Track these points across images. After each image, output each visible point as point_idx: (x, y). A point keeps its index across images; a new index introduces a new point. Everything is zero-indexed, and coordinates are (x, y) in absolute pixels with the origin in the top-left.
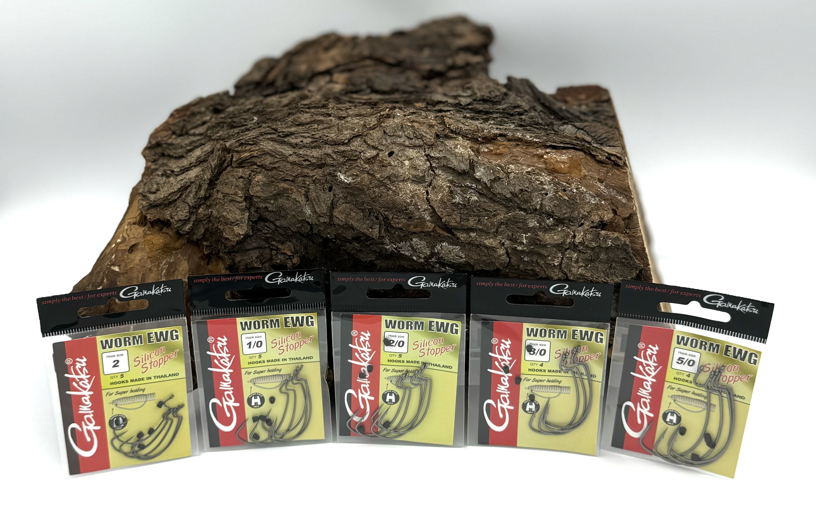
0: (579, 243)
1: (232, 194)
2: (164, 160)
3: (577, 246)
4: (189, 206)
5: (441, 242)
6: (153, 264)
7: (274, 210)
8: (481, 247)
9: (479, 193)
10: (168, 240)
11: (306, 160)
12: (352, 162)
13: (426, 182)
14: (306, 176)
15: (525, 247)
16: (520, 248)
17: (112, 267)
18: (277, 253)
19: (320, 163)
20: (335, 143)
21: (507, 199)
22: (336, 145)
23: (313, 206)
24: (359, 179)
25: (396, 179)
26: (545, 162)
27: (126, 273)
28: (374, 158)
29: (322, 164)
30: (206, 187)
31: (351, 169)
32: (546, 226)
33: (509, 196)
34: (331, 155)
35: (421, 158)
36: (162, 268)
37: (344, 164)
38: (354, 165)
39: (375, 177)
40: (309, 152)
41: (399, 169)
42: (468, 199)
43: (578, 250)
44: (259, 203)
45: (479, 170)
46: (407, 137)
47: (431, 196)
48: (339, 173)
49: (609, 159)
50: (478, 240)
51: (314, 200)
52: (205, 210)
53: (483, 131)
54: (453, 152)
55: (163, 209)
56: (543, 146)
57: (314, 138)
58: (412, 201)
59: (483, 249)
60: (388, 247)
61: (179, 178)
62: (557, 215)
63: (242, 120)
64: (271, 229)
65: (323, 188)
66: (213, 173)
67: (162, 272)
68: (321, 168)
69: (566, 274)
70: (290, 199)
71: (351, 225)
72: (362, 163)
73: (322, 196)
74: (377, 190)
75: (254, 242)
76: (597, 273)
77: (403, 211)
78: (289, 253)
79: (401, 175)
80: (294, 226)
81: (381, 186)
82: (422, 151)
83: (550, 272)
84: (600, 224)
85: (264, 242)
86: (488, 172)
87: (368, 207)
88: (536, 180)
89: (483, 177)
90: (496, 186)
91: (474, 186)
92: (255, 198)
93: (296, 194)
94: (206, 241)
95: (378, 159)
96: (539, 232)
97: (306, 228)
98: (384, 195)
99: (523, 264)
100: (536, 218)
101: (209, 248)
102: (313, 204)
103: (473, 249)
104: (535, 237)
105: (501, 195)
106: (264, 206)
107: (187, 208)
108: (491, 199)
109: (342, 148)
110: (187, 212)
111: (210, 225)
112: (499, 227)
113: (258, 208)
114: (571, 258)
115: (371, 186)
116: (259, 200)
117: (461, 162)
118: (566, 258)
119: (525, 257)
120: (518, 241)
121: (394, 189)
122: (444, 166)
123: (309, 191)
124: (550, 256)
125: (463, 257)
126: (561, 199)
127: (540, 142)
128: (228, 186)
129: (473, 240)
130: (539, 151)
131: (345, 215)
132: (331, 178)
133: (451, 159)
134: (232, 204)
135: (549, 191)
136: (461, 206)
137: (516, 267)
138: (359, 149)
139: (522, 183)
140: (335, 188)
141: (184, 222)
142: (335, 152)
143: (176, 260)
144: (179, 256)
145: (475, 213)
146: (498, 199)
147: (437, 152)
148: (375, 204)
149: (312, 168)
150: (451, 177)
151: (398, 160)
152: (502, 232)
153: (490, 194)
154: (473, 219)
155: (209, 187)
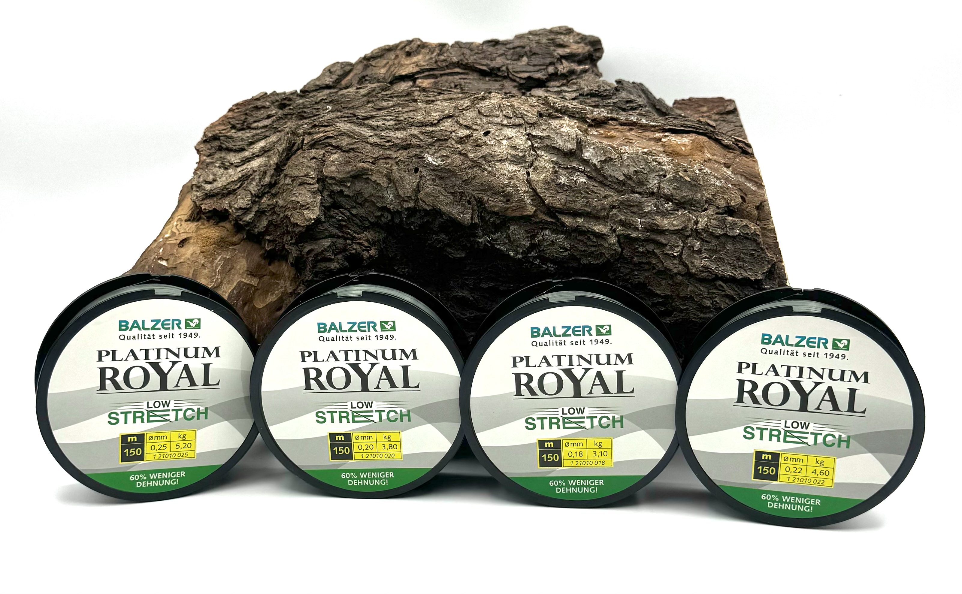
0: (702, 229)
1: (302, 176)
2: (221, 154)
3: (700, 233)
4: (252, 194)
5: (543, 229)
6: (206, 260)
7: (351, 194)
8: (589, 235)
9: (587, 175)
10: (224, 233)
11: (388, 141)
12: (441, 142)
13: (526, 162)
14: (388, 158)
15: (641, 233)
16: (634, 235)
17: (159, 261)
18: (353, 243)
19: (405, 143)
20: (423, 124)
21: (619, 182)
22: (423, 126)
23: (396, 189)
24: (450, 160)
25: (492, 159)
26: (663, 145)
27: (175, 268)
28: (468, 137)
29: (407, 145)
30: (272, 173)
31: (440, 150)
32: (665, 211)
33: (622, 178)
34: (417, 136)
36: (217, 264)
37: (432, 144)
38: (444, 146)
39: (468, 158)
40: (392, 134)
41: (496, 149)
42: (575, 181)
43: (701, 238)
44: (334, 186)
45: (588, 151)
46: (506, 116)
47: (533, 176)
48: (427, 154)
49: (737, 145)
50: (586, 225)
51: (397, 181)
52: (269, 200)
53: (593, 113)
54: (558, 131)
55: (220, 199)
56: (661, 129)
57: (398, 121)
58: (510, 182)
59: (592, 237)
60: (480, 240)
61: (239, 169)
62: (677, 198)
63: (314, 110)
64: (345, 216)
65: (408, 170)
66: (281, 157)
67: (216, 269)
68: (406, 149)
69: (686, 266)
70: (369, 181)
71: (440, 209)
72: (453, 142)
73: (406, 177)
74: (470, 171)
75: (326, 229)
76: (723, 265)
77: (499, 193)
78: (366, 244)
79: (499, 155)
80: (372, 215)
81: (474, 166)
82: (522, 130)
83: (669, 264)
84: (726, 209)
85: (337, 231)
86: (598, 153)
87: (459, 191)
88: (654, 160)
89: (592, 158)
90: (607, 167)
91: (581, 167)
92: (329, 179)
93: (377, 176)
94: (269, 235)
95: (471, 138)
96: (656, 217)
97: (386, 217)
98: (478, 177)
99: (636, 256)
100: (653, 202)
101: (271, 243)
102: (396, 186)
103: (580, 238)
104: (652, 221)
105: (613, 178)
106: (339, 189)
107: (249, 197)
108: (601, 183)
109: (431, 129)
110: (249, 201)
111: (275, 217)
112: (610, 211)
113: (332, 192)
114: (693, 247)
115: (463, 167)
116: (334, 182)
117: (567, 141)
118: (688, 248)
119: (640, 246)
120: (632, 226)
121: (490, 169)
122: (547, 146)
123: (391, 172)
124: (669, 244)
125: (568, 248)
126: (682, 180)
127: (657, 126)
128: (298, 167)
129: (580, 226)
130: (657, 135)
131: (432, 197)
132: (417, 160)
133: (556, 138)
134: (302, 187)
135: (668, 172)
136: (566, 188)
137: (629, 260)
138: (450, 129)
139: (636, 164)
140: (422, 170)
141: (245, 211)
142: (423, 133)
143: (233, 257)
144: (236, 253)
145: (583, 195)
146: (609, 183)
147: (540, 130)
148: (467, 187)
149: (396, 149)
150: (555, 158)
151: (495, 139)
152: (613, 215)
153: (599, 177)
154: (581, 201)
155: (275, 173)
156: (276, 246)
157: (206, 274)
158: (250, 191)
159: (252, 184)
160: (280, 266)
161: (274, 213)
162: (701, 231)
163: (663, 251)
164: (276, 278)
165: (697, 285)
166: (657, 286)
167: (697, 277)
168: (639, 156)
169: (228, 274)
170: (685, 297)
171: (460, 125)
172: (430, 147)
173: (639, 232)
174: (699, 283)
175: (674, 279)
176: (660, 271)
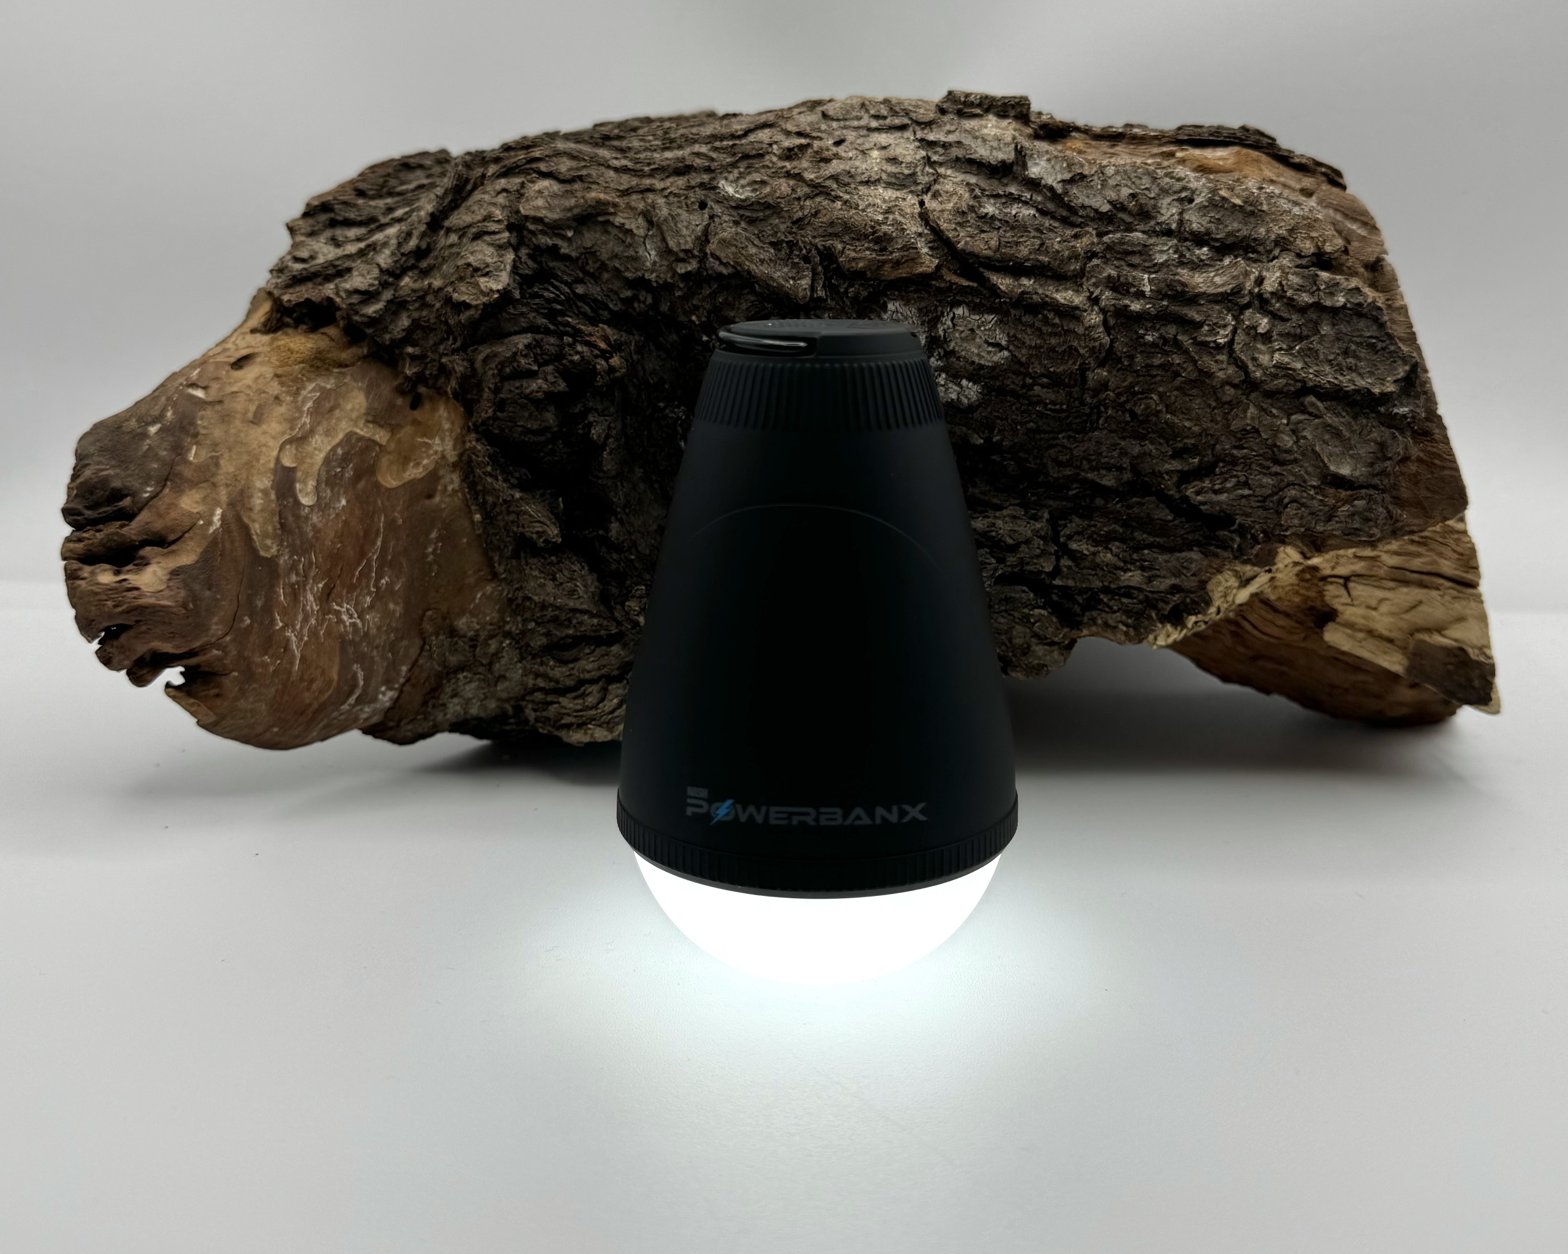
0: (1272, 293)
1: (479, 222)
2: (334, 232)
3: (1267, 302)
4: (381, 269)
5: (953, 304)
6: (284, 389)
7: (574, 254)
8: (1045, 312)
9: (1035, 207)
10: (325, 345)
11: (649, 164)
12: (751, 161)
13: (918, 184)
14: (649, 190)
15: (1150, 303)
16: (1136, 306)
17: (189, 391)
19: (680, 165)
20: (716, 138)
21: (1100, 216)
22: (716, 141)
23: (664, 240)
24: (768, 189)
25: (850, 180)
27: (221, 400)
28: (803, 148)
29: (686, 168)
30: (423, 232)
31: (749, 173)
32: (1196, 260)
33: (1106, 208)
34: (705, 155)
35: (908, 145)
36: (306, 397)
39: (804, 181)
40: (656, 155)
41: (857, 163)
42: (1015, 216)
43: (1271, 312)
44: (540, 236)
45: (1037, 164)
46: (874, 115)
47: (931, 204)
48: (723, 182)
50: (1040, 291)
51: (664, 221)
52: (415, 281)
54: (977, 134)
55: (320, 283)
56: (1171, 142)
58: (887, 218)
59: (1051, 315)
62: (1218, 236)
64: (563, 294)
65: (686, 205)
66: (440, 204)
67: (303, 405)
68: (683, 175)
69: (1243, 367)
70: (610, 229)
71: (749, 272)
72: (775, 159)
73: (683, 217)
74: (808, 203)
75: (522, 314)
76: (1317, 365)
77: (866, 236)
78: (603, 345)
79: (863, 173)
80: (615, 297)
81: (817, 195)
82: (908, 134)
83: (1206, 362)
84: (1314, 259)
85: (544, 320)
86: (1057, 167)
87: (787, 240)
88: (1166, 175)
89: (1045, 177)
90: (1075, 191)
91: (1025, 194)
92: (533, 223)
94: (413, 346)
95: (810, 150)
96: (1179, 270)
97: (642, 299)
98: (824, 212)
99: (1141, 352)
100: (1170, 244)
101: (418, 362)
102: (662, 234)
103: (1027, 319)
104: (1172, 277)
105: (1088, 210)
106: (550, 242)
107: (376, 272)
108: (1065, 222)
109: (731, 143)
110: (375, 279)
111: (424, 313)
112: (1086, 263)
113: (537, 248)
114: (1255, 328)
115: (794, 196)
116: (540, 228)
117: (995, 149)
118: (1244, 330)
119: (1147, 330)
120: (1133, 290)
121: (847, 197)
122: (958, 159)
123: (654, 207)
124: (1207, 322)
125: (1004, 343)
126: (1226, 206)
127: (1164, 137)
128: (472, 209)
129: (1028, 293)
130: (1165, 149)
131: (733, 249)
132: (704, 192)
133: (973, 146)
134: (479, 242)
135: (1198, 193)
136: (998, 224)
137: (1126, 363)
138: (767, 140)
139: (1133, 183)
140: (714, 206)
141: (365, 297)
142: (716, 149)
143: (338, 387)
144: (346, 380)
145: (1032, 235)
146: (1080, 220)
147: (942, 133)
148: (802, 232)
149: (663, 176)
150: (973, 180)
151: (856, 149)
152: (1094, 270)
153: (1061, 209)
154: (1028, 243)
155: (429, 232)
156: (425, 368)
157: (282, 414)
158: (378, 265)
159: (384, 253)
160: (434, 409)
161: (425, 305)
162: (1268, 296)
164: (424, 435)
165: (1265, 406)
166: (1183, 413)
167: (1266, 387)
168: (1139, 168)
169: (326, 416)
170: (1242, 430)
171: (788, 133)
172: (730, 170)
173: (1147, 301)
174: (1269, 401)
175: (1219, 395)
176: (1189, 382)
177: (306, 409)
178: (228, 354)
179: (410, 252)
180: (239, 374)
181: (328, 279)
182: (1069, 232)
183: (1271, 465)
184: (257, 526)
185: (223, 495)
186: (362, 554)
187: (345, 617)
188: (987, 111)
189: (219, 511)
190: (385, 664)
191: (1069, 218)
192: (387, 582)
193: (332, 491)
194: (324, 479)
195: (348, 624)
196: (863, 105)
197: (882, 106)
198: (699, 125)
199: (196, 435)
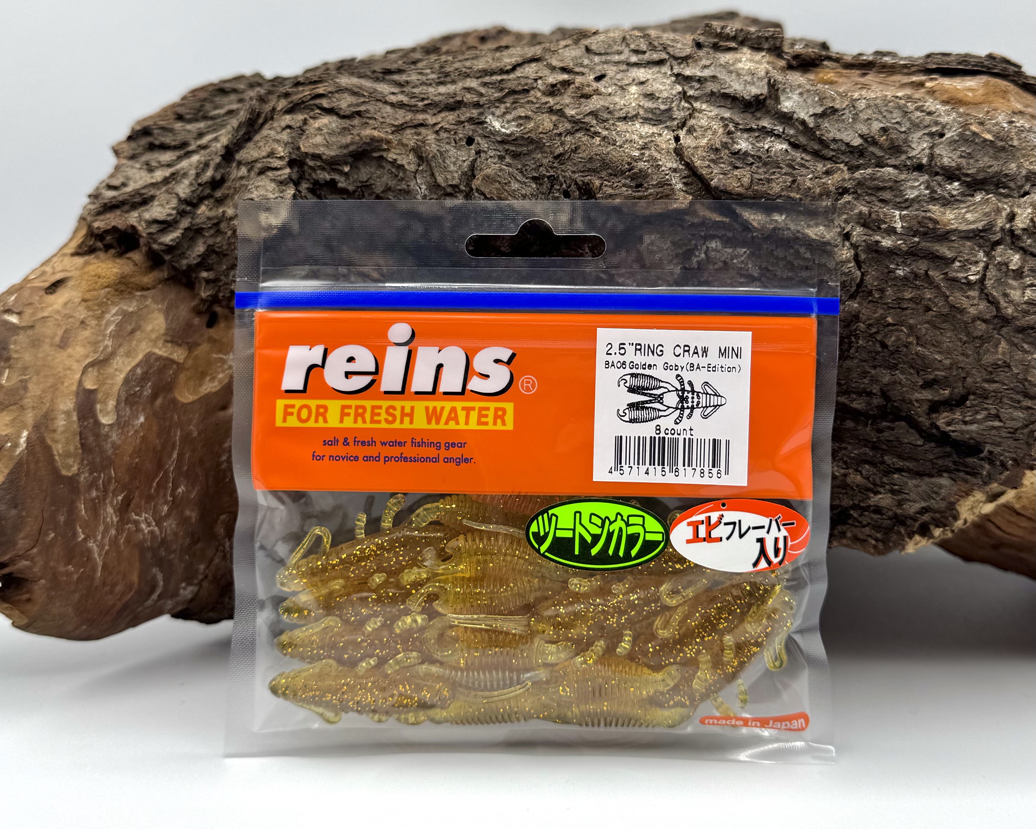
0: (1024, 230)
1: (264, 158)
2: (150, 153)
3: (1018, 238)
4: (179, 199)
5: (706, 238)
6: (90, 313)
7: (351, 188)
8: (796, 247)
9: (788, 140)
10: (129, 270)
11: (423, 99)
12: (516, 97)
13: (674, 119)
14: (421, 125)
15: (901, 239)
16: (887, 242)
17: (5, 317)
19: (452, 100)
20: (486, 73)
21: (851, 150)
22: (486, 75)
23: (433, 175)
24: (532, 124)
25: (609, 116)
26: (929, 91)
27: (32, 326)
28: (566, 84)
29: (457, 103)
30: (218, 163)
31: (515, 108)
32: (947, 195)
33: (857, 142)
34: (475, 90)
35: (665, 81)
36: (109, 321)
37: (500, 100)
38: (522, 101)
39: (565, 117)
40: (431, 90)
41: (617, 99)
42: (767, 150)
43: (1022, 248)
44: (319, 172)
45: (789, 98)
46: (634, 51)
47: (687, 141)
48: (490, 117)
51: (434, 157)
52: (211, 209)
54: (732, 68)
55: (126, 211)
56: (920, 71)
57: (443, 73)
58: (643, 154)
59: (802, 250)
61: (171, 170)
62: (970, 172)
65: (455, 140)
66: (234, 137)
67: (106, 329)
68: (453, 110)
69: (993, 302)
70: (384, 164)
72: (539, 94)
73: (451, 153)
74: (568, 138)
77: (623, 173)
79: (622, 109)
81: (577, 130)
82: (665, 69)
83: (958, 297)
86: (809, 101)
87: (548, 174)
88: (917, 109)
89: (797, 110)
90: (826, 125)
91: (778, 128)
92: (312, 160)
93: (398, 151)
94: (207, 270)
95: (572, 86)
96: (930, 207)
97: (414, 230)
98: (583, 147)
99: (892, 286)
101: (212, 285)
102: (431, 169)
103: (780, 253)
104: (923, 214)
105: (840, 143)
106: (328, 177)
107: (174, 202)
108: (817, 155)
109: (499, 78)
110: (173, 209)
111: (219, 239)
112: (837, 200)
113: (316, 183)
114: (1006, 264)
115: (555, 131)
116: (318, 164)
117: (749, 83)
118: (995, 266)
119: (898, 265)
120: (883, 226)
121: (605, 133)
122: (712, 93)
123: (423, 142)
124: (959, 259)
125: (756, 275)
126: (977, 140)
127: (913, 65)
128: (258, 145)
129: (779, 229)
130: (914, 78)
131: (497, 185)
132: (472, 127)
133: (728, 80)
134: (263, 177)
135: (948, 127)
136: (751, 160)
137: (877, 296)
138: (533, 76)
139: (885, 117)
140: (480, 142)
141: (163, 226)
142: (485, 84)
143: (140, 309)
144: (147, 303)
145: (784, 171)
146: (832, 153)
147: (698, 68)
148: (563, 167)
149: (435, 111)
150: (727, 115)
151: (616, 85)
152: (845, 207)
153: (812, 142)
154: (781, 180)
155: (223, 163)
156: (219, 291)
157: (86, 338)
158: (177, 195)
159: (183, 183)
160: (229, 328)
162: (1019, 232)
163: (946, 274)
164: (220, 352)
165: (1016, 341)
166: (933, 345)
167: (1017, 322)
168: (890, 102)
169: (127, 338)
170: (993, 365)
171: (553, 69)
172: (497, 105)
173: (898, 237)
174: (1020, 336)
175: (971, 330)
176: (941, 315)
177: (108, 332)
178: (43, 278)
179: (206, 183)
180: (51, 298)
181: (134, 206)
182: (821, 167)
183: (1022, 399)
184: (60, 446)
185: (30, 417)
186: (160, 465)
187: (143, 526)
188: (742, 43)
189: (25, 434)
190: (183, 565)
191: (820, 151)
192: (183, 491)
193: (131, 410)
194: (123, 398)
195: (146, 531)
196: (624, 39)
197: (641, 40)
198: (473, 59)
199: (8, 359)
